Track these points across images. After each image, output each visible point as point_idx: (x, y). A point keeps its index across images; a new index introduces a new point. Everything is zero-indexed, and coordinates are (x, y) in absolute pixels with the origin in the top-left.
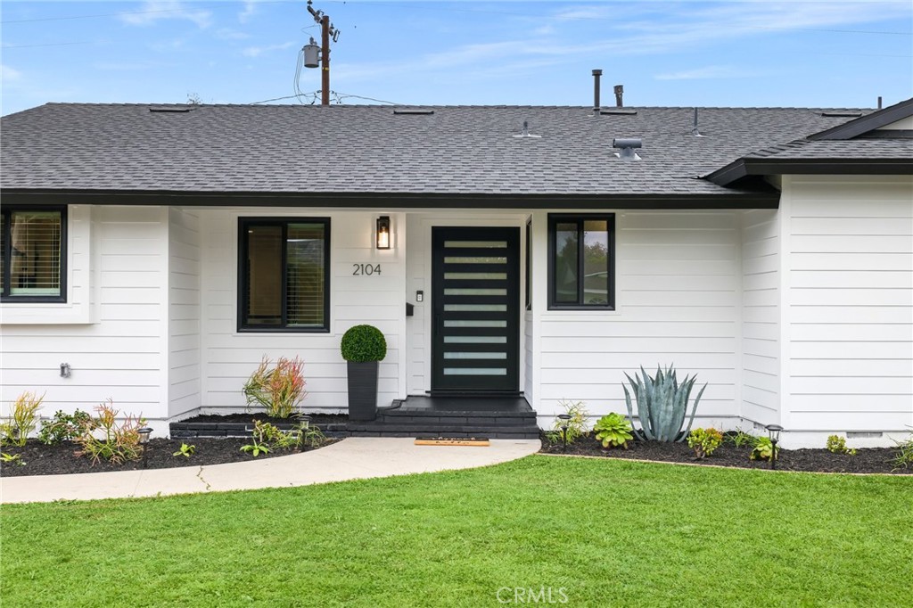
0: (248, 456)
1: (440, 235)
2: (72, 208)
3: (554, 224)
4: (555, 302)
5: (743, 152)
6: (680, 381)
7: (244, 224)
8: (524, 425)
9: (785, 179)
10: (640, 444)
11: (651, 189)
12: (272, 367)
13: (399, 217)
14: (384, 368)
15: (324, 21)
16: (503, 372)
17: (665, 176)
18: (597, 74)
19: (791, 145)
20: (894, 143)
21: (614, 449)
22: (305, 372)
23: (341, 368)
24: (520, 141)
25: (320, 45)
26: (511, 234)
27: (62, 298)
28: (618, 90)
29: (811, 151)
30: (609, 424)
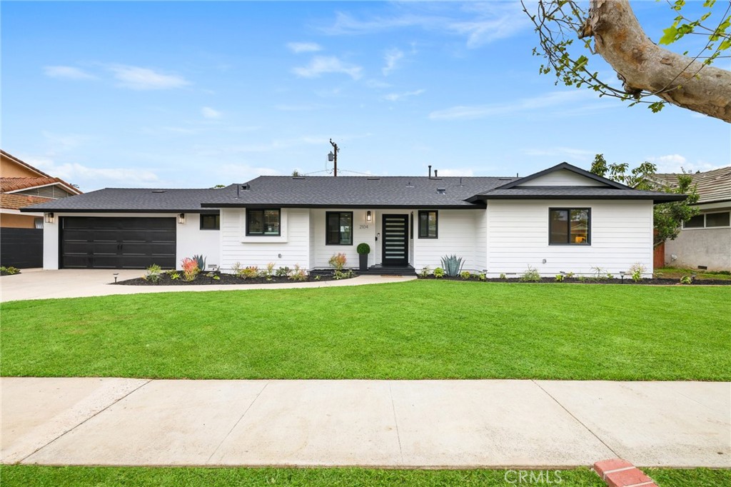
0: (336, 279)
1: (385, 216)
2: (282, 209)
3: (420, 213)
4: (420, 237)
5: (477, 193)
6: (457, 259)
7: (328, 213)
8: (411, 272)
9: (488, 201)
10: (445, 277)
11: (450, 204)
12: (337, 256)
13: (373, 211)
14: (369, 256)
15: (335, 146)
16: (403, 257)
17: (453, 199)
18: (430, 167)
19: (490, 191)
20: (521, 190)
21: (439, 278)
22: (346, 257)
23: (357, 256)
24: (408, 188)
25: (333, 153)
26: (406, 216)
27: (279, 235)
28: (436, 171)
29: (496, 193)
30: (438, 271)
